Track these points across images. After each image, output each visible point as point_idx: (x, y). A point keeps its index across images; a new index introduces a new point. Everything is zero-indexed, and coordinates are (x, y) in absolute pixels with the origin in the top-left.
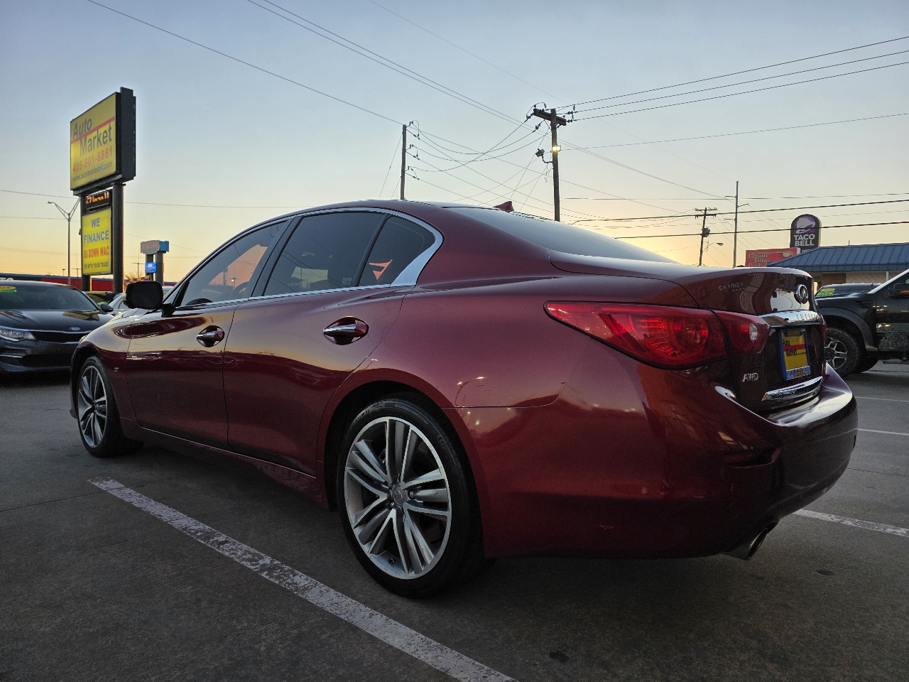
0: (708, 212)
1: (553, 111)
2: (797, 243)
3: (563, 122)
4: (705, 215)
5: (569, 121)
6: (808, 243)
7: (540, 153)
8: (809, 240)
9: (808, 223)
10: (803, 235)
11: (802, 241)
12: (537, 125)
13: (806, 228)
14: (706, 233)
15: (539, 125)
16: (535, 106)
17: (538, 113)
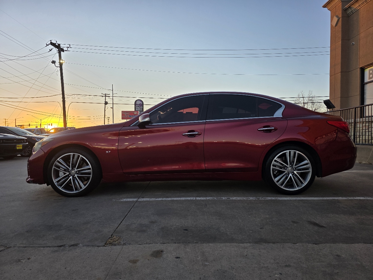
0: (107, 95)
1: (59, 45)
2: (137, 109)
3: (63, 50)
4: (106, 96)
5: (65, 51)
6: (140, 110)
7: (54, 62)
8: (140, 109)
9: (140, 102)
10: (139, 106)
11: (138, 108)
12: (50, 49)
13: (139, 104)
14: (106, 103)
15: (52, 49)
16: (51, 41)
17: (52, 44)
